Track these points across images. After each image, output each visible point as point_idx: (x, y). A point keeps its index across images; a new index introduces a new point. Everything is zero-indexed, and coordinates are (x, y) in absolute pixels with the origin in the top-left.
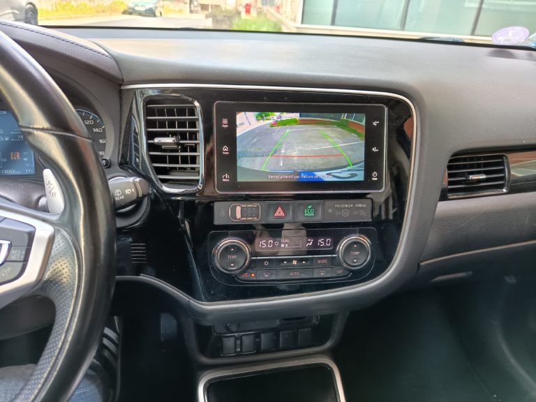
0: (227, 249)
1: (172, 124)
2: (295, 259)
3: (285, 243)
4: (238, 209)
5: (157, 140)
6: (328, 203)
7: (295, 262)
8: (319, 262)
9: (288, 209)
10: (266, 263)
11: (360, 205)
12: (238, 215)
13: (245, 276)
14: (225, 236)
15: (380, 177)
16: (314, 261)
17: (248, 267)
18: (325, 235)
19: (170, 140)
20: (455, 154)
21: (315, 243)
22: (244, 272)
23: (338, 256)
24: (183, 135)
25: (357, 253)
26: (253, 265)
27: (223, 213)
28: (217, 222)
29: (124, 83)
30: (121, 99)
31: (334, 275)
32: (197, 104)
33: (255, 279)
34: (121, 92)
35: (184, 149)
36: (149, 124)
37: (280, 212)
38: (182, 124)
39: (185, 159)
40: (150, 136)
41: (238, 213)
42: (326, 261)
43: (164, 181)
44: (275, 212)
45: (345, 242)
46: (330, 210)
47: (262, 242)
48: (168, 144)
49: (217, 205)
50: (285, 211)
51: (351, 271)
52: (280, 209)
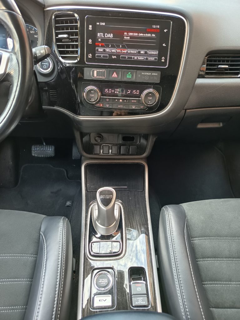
0: (90, 91)
1: (67, 28)
2: (121, 99)
3: (117, 91)
4: (95, 72)
5: (60, 36)
6: (138, 72)
7: (121, 101)
8: (133, 101)
9: (119, 73)
10: (107, 100)
11: (154, 74)
13: (98, 105)
14: (89, 85)
15: (166, 60)
16: (130, 101)
17: (99, 101)
18: (136, 89)
19: (65, 36)
20: (209, 53)
21: (131, 92)
22: (97, 103)
23: (142, 99)
24: (72, 34)
25: (151, 98)
26: (101, 100)
27: (88, 74)
28: (86, 77)
29: (45, 7)
30: (44, 15)
31: (139, 108)
33: (102, 107)
34: (44, 11)
35: (73, 40)
36: (57, 28)
37: (115, 75)
38: (72, 28)
39: (73, 46)
40: (57, 34)
41: (95, 74)
42: (136, 101)
43: (63, 58)
44: (112, 75)
45: (145, 92)
46: (139, 76)
47: (106, 90)
48: (64, 38)
49: (86, 69)
50: (118, 74)
51: (148, 107)
52: (115, 74)
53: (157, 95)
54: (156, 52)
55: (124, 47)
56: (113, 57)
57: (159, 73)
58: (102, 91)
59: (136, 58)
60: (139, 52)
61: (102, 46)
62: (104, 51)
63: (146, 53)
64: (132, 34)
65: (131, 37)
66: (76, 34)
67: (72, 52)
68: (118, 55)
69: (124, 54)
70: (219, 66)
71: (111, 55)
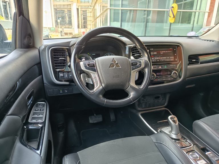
3: (161, 73)
4: (153, 67)
5: (135, 55)
6: (168, 65)
7: (164, 77)
9: (162, 66)
10: (159, 77)
15: (177, 60)
18: (169, 71)
20: (189, 56)
21: (167, 73)
23: (172, 75)
25: (175, 74)
26: (156, 78)
29: (127, 45)
31: (171, 79)
33: (157, 81)
34: (125, 47)
45: (173, 72)
47: (158, 73)
48: (137, 56)
51: (175, 78)
52: (160, 67)
55: (161, 57)
56: (158, 61)
58: (156, 74)
59: (166, 60)
60: (167, 58)
61: (153, 57)
62: (154, 59)
63: (169, 58)
65: (163, 53)
68: (160, 60)
69: (161, 59)
70: (193, 61)
71: (157, 60)
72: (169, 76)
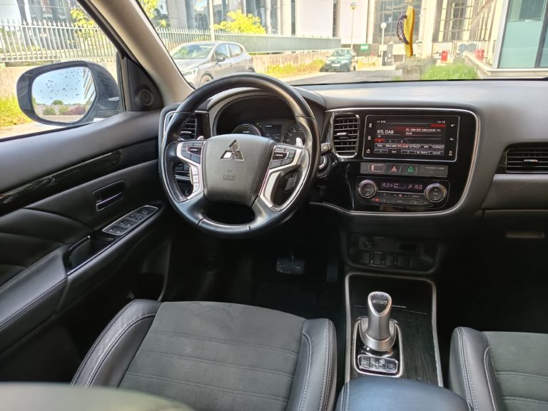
0: (366, 185)
1: (346, 127)
3: (396, 185)
4: (373, 166)
5: (338, 134)
6: (421, 166)
7: (400, 195)
9: (399, 168)
10: (385, 195)
11: (440, 168)
12: (373, 169)
13: (374, 200)
14: (365, 179)
15: (454, 154)
16: (411, 196)
18: (419, 183)
19: (344, 134)
21: (413, 187)
22: (374, 197)
23: (426, 194)
24: (350, 132)
25: (437, 194)
26: (377, 195)
27: (365, 168)
28: (362, 171)
29: (326, 110)
30: (324, 117)
31: (422, 204)
32: (357, 116)
33: (378, 202)
34: (324, 113)
35: (350, 138)
36: (336, 127)
37: (394, 169)
38: (351, 126)
39: (350, 143)
40: (335, 133)
41: (373, 168)
42: (418, 196)
43: (339, 154)
44: (392, 169)
45: (430, 187)
46: (422, 170)
47: (384, 184)
48: (343, 136)
49: (362, 164)
50: (397, 168)
51: (433, 203)
52: (394, 167)
53: (445, 191)
54: (442, 147)
55: (405, 142)
56: (393, 152)
57: (447, 167)
58: (379, 185)
59: (418, 153)
60: (422, 147)
61: (382, 142)
62: (384, 146)
63: (430, 147)
64: (414, 130)
65: (413, 133)
66: (355, 132)
67: (349, 148)
68: (398, 150)
69: (405, 149)
70: (525, 160)
71: (390, 151)
72: (415, 196)
